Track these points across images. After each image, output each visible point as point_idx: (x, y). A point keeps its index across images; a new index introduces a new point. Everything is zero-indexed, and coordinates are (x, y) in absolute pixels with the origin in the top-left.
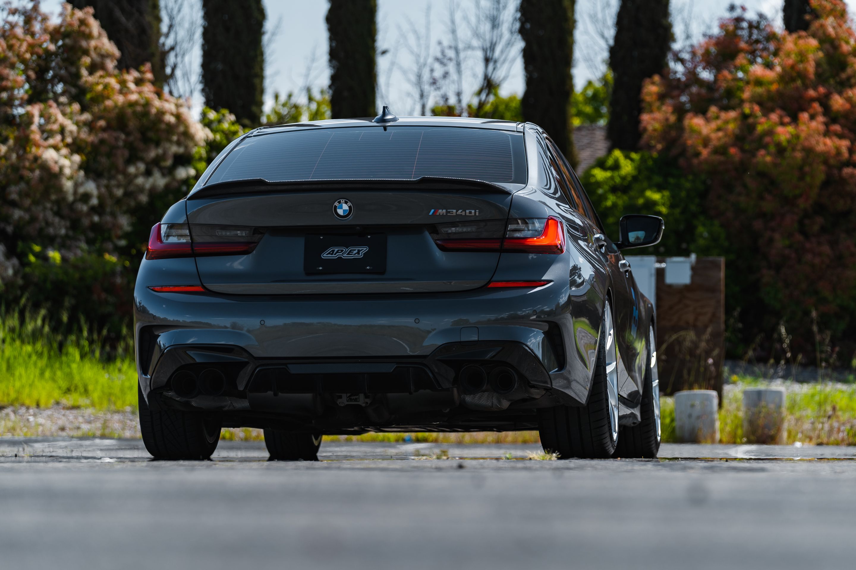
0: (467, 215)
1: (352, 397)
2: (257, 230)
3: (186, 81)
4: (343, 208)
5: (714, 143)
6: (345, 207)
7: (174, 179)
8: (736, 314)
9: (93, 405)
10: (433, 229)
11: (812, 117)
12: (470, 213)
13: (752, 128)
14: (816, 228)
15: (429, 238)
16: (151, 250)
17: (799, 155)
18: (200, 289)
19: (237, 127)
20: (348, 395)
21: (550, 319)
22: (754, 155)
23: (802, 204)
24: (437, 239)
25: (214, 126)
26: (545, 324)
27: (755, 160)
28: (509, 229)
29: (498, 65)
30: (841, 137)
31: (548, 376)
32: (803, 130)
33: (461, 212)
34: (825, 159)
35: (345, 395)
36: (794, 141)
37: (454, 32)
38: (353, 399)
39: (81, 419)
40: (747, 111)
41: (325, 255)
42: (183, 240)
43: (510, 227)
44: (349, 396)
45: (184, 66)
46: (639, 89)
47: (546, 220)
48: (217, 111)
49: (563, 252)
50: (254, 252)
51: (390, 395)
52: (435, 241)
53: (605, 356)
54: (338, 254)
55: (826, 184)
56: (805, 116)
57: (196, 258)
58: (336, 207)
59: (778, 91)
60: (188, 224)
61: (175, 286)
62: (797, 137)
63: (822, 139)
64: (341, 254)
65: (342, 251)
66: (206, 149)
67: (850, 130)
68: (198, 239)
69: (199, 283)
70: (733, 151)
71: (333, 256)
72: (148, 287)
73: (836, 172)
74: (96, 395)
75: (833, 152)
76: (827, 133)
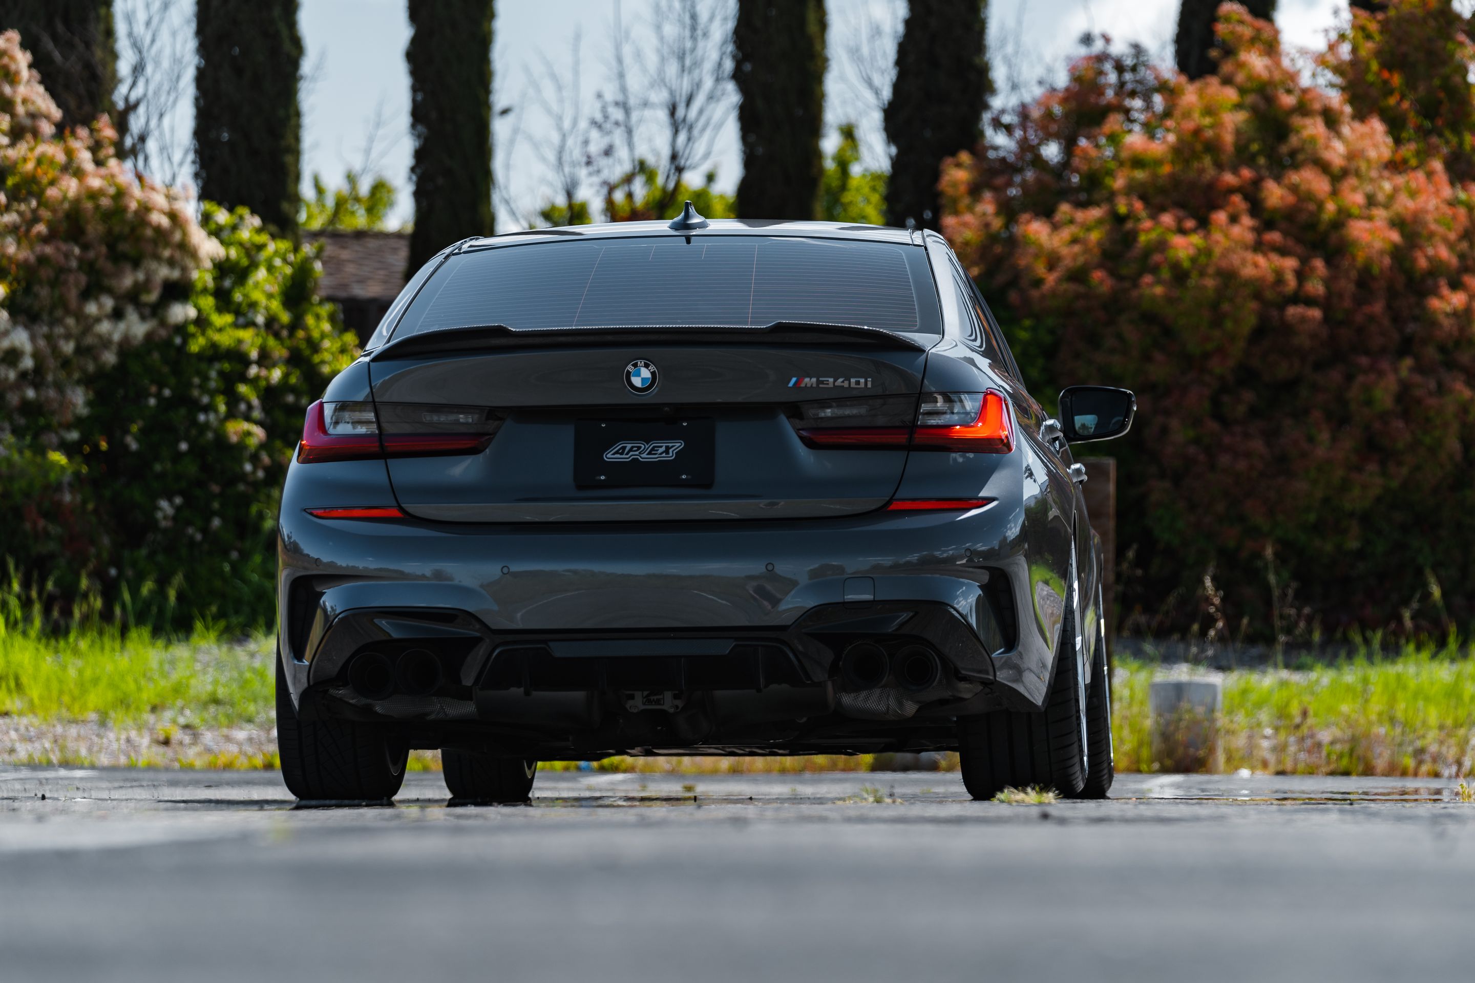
0: (852, 386)
1: (652, 698)
2: (494, 413)
3: (166, 160)
4: (642, 376)
5: (1068, 262)
6: (646, 373)
7: (163, 323)
8: (1131, 554)
9: (32, 708)
10: (794, 410)
11: (1234, 219)
12: (858, 383)
13: (1130, 238)
14: (1241, 409)
15: (787, 426)
16: (308, 447)
17: (1210, 283)
18: (395, 513)
19: (263, 238)
20: (646, 693)
21: (992, 564)
22: (1136, 284)
23: (1217, 367)
24: (800, 427)
25: (225, 235)
26: (983, 571)
27: (1135, 294)
28: (921, 411)
29: (696, 132)
30: (1283, 252)
31: (990, 662)
32: (1217, 242)
33: (843, 382)
34: (1256, 288)
35: (640, 693)
36: (1203, 260)
37: (621, 76)
38: (654, 700)
39: (13, 734)
40: (1122, 209)
41: (610, 456)
42: (362, 430)
43: (925, 407)
44: (648, 696)
45: (162, 134)
46: (936, 175)
47: (981, 396)
48: (231, 210)
49: (1012, 450)
50: (487, 450)
51: (719, 693)
52: (797, 431)
53: (1074, 626)
54: (631, 453)
55: (1259, 332)
56: (1221, 217)
57: (388, 460)
58: (629, 373)
59: (1172, 176)
60: (374, 402)
61: (345, 508)
62: (1207, 252)
63: (1249, 256)
64: (637, 453)
65: (639, 448)
66: (212, 274)
67: (1299, 240)
68: (390, 429)
69: (394, 503)
70: (1098, 275)
71: (624, 456)
72: (305, 510)
73: (1274, 313)
74: (35, 693)
75: (1271, 277)
76: (1258, 247)
